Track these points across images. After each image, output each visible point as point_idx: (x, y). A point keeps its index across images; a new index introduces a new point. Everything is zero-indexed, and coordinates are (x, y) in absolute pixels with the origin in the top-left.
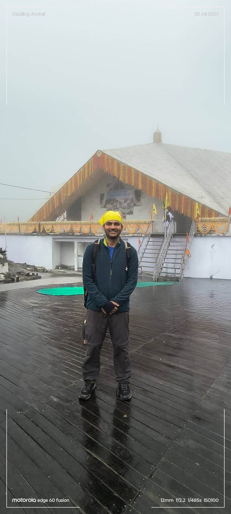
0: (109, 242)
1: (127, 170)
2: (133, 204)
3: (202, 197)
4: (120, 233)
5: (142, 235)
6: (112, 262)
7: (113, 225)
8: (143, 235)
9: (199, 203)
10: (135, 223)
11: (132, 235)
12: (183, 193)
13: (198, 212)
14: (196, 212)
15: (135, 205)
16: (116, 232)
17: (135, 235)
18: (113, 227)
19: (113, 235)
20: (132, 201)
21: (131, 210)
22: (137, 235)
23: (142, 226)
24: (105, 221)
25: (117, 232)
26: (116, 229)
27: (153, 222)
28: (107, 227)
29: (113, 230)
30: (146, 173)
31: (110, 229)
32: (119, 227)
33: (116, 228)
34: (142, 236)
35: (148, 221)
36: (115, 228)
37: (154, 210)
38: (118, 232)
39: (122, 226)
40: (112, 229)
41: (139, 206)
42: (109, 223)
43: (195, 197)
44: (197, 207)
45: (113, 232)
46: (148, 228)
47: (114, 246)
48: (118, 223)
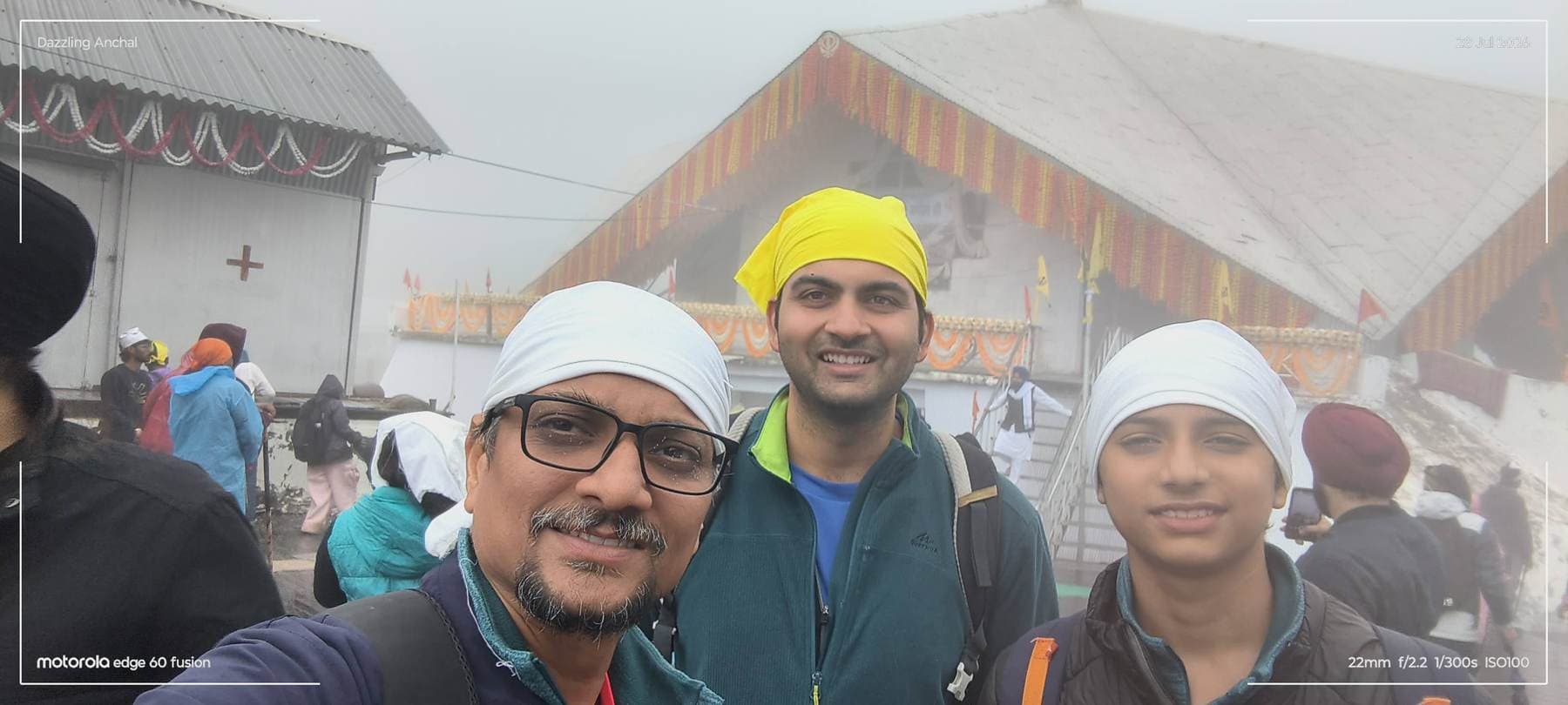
0: (814, 445)
1: (937, 114)
2: (950, 249)
3: (1243, 239)
4: (903, 374)
5: (984, 380)
6: (833, 608)
7: (847, 303)
8: (991, 381)
9: (1232, 264)
10: (959, 327)
11: (944, 376)
12: (1164, 218)
13: (1228, 301)
14: (1220, 300)
15: (959, 254)
16: (872, 359)
17: (958, 377)
18: (846, 317)
19: (844, 390)
20: (948, 234)
21: (943, 271)
22: (964, 377)
23: (986, 342)
24: (789, 270)
25: (881, 366)
26: (871, 342)
27: (1033, 328)
28: (799, 319)
29: (849, 343)
30: (1011, 129)
31: (823, 337)
32: (897, 325)
33: (875, 332)
34: (984, 384)
35: (1012, 325)
36: (867, 330)
37: (1041, 283)
38: (890, 363)
39: (925, 318)
40: (834, 336)
41: (975, 257)
42: (813, 288)
43: (1214, 236)
44: (1223, 279)
45: (845, 364)
46: (1013, 354)
47: (852, 477)
48: (893, 287)
